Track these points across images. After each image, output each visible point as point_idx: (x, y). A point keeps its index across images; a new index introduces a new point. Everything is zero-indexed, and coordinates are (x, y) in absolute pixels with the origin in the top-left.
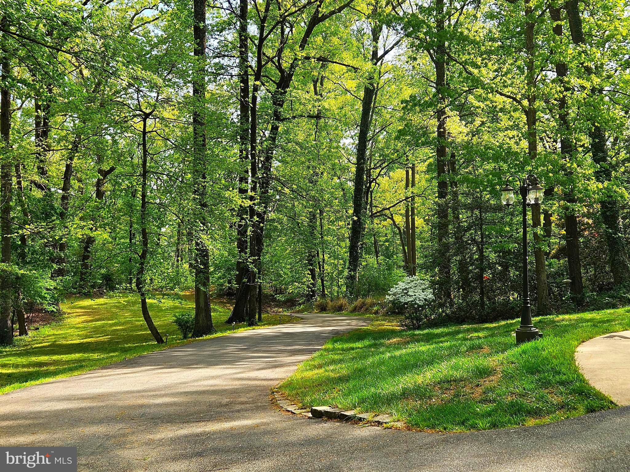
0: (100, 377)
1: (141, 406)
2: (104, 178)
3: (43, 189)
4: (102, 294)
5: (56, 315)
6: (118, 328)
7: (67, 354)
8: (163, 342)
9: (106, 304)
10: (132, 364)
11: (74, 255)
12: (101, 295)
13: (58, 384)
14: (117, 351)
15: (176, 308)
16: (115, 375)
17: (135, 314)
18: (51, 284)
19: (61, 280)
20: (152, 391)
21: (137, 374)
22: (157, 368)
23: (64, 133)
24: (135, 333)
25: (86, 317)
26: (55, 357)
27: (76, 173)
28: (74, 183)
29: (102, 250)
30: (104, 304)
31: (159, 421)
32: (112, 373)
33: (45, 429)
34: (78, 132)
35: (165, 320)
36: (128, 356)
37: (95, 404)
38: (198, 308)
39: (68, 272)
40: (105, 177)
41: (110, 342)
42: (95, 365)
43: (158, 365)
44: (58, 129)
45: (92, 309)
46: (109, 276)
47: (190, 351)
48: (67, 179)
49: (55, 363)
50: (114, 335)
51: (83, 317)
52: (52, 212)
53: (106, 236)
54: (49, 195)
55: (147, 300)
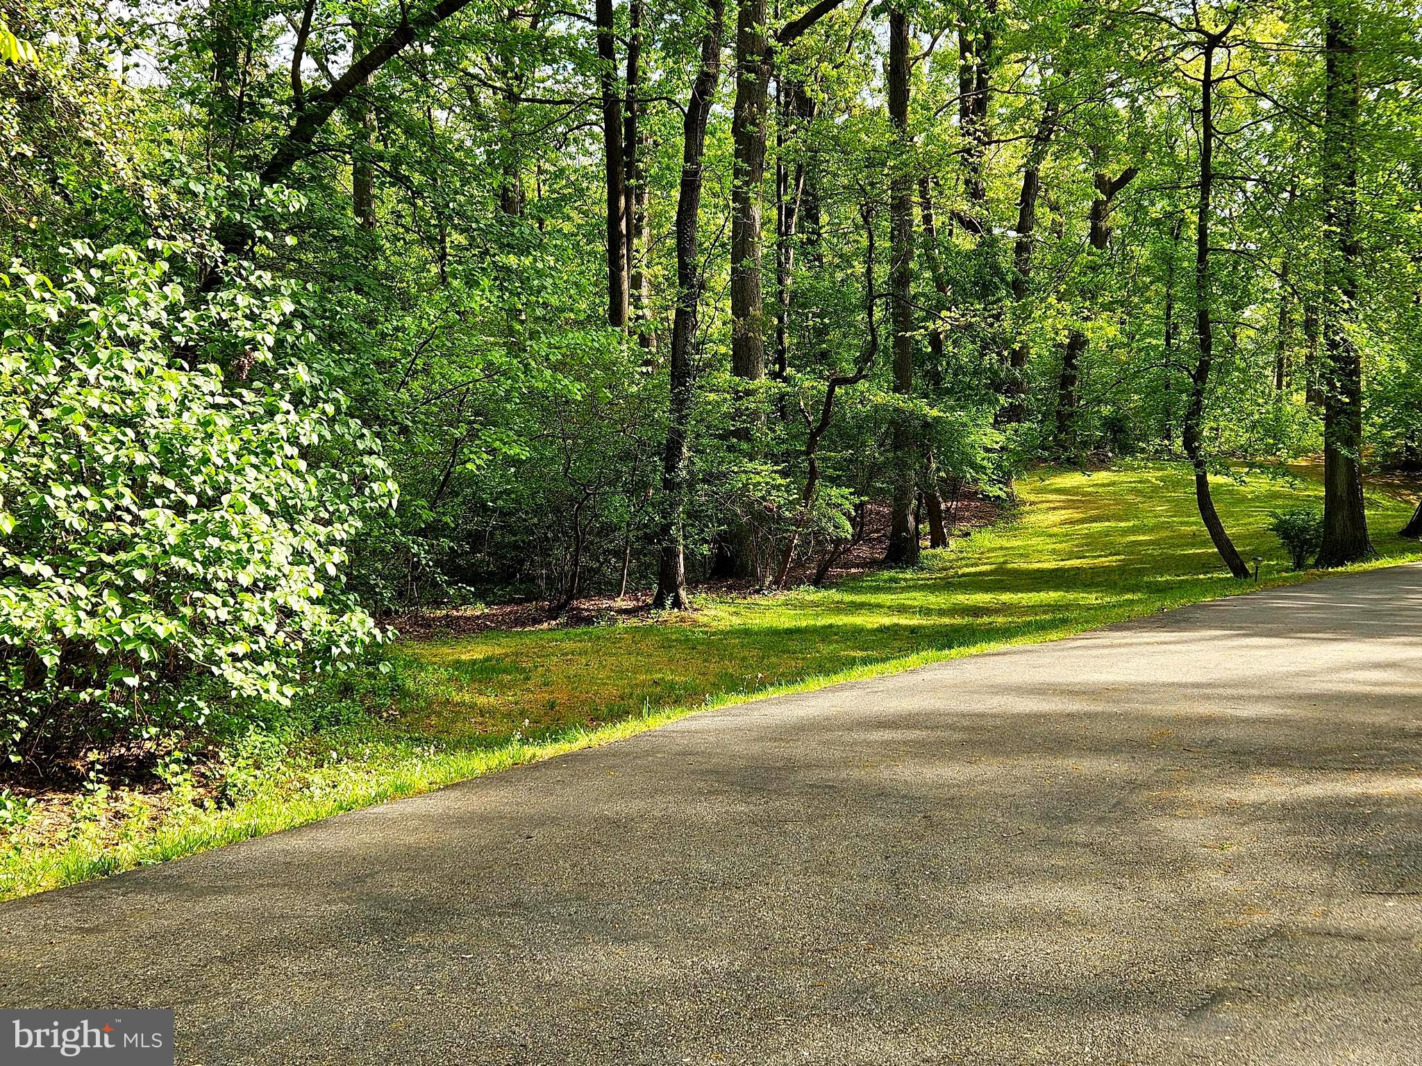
0: (1107, 647)
1: (1207, 721)
2: (1109, 199)
3: (976, 231)
4: (1103, 461)
5: (1007, 505)
6: (1141, 538)
7: (1030, 591)
8: (1246, 573)
9: (1113, 484)
10: (1178, 622)
11: (1043, 374)
12: (1101, 463)
13: (1016, 658)
14: (1139, 591)
15: (1275, 496)
16: (1141, 644)
17: (1178, 508)
18: (995, 438)
19: (1016, 431)
20: (1230, 686)
21: (1193, 647)
22: (1238, 635)
23: (1021, 101)
24: (1179, 552)
25: (1070, 511)
26: (1006, 597)
27: (1046, 191)
28: (1044, 214)
29: (1104, 363)
30: (1109, 485)
31: (1251, 759)
32: (1135, 640)
33: (995, 753)
34: (1052, 97)
35: (1250, 524)
36: (1167, 603)
37: (1100, 709)
38: (1331, 499)
39: (1029, 413)
40: (1110, 195)
41: (1122, 569)
42: (1095, 619)
43: (1241, 628)
44: (1009, 92)
45: (1083, 495)
46: (1119, 421)
47: (1315, 598)
48: (1027, 205)
49: (1004, 609)
50: (1132, 553)
51: (1063, 512)
52: (996, 280)
53: (1112, 331)
54: (989, 244)
55: (1210, 478)
